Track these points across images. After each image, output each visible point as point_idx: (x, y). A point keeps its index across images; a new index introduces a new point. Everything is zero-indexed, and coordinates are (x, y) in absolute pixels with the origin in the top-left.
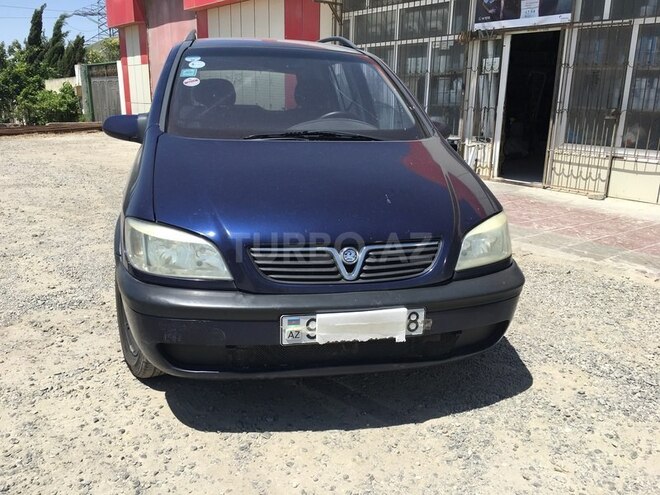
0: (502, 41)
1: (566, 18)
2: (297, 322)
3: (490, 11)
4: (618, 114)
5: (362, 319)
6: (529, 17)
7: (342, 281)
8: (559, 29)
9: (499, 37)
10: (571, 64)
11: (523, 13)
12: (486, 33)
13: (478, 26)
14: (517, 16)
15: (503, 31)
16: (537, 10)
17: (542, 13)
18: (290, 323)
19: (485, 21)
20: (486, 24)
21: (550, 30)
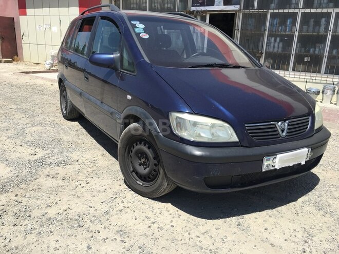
0: (205, 16)
1: (237, 7)
2: (269, 160)
3: (200, 1)
4: (262, 53)
5: (293, 155)
6: (219, 5)
7: (281, 138)
8: (234, 12)
9: (204, 15)
10: (240, 30)
11: (215, 4)
12: (198, 12)
13: (193, 9)
14: (213, 5)
15: (206, 12)
16: (222, 2)
17: (225, 4)
18: (267, 160)
19: (197, 6)
20: (197, 7)
21: (229, 12)
